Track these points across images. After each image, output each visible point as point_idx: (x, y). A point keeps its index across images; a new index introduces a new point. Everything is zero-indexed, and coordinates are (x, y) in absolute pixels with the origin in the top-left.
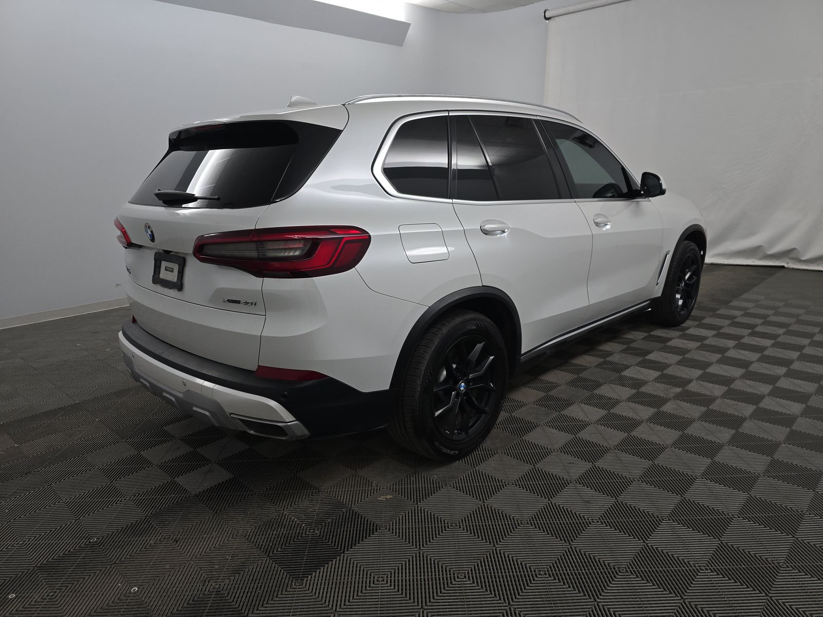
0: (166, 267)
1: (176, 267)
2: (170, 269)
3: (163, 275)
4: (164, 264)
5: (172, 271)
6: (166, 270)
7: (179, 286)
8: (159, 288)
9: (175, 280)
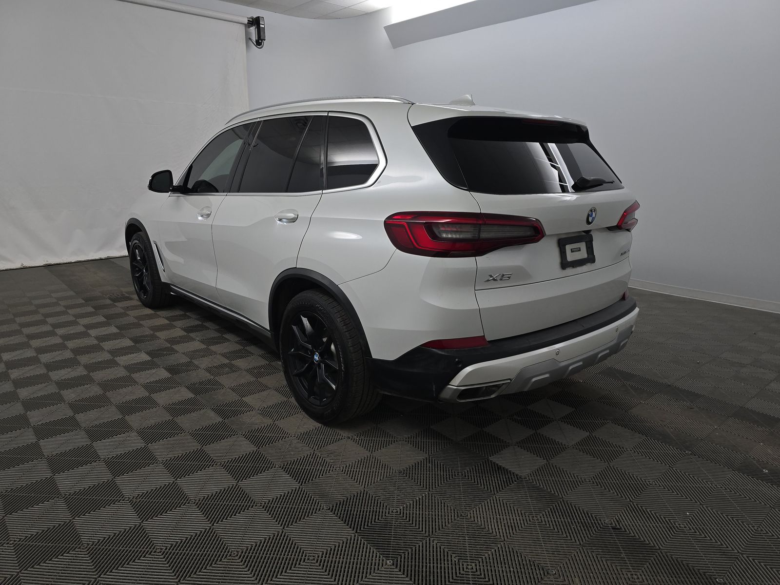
0: (571, 249)
1: (583, 246)
2: (577, 249)
3: (571, 257)
4: (568, 248)
5: (580, 250)
6: (572, 252)
7: (591, 259)
8: (570, 271)
9: (586, 256)
